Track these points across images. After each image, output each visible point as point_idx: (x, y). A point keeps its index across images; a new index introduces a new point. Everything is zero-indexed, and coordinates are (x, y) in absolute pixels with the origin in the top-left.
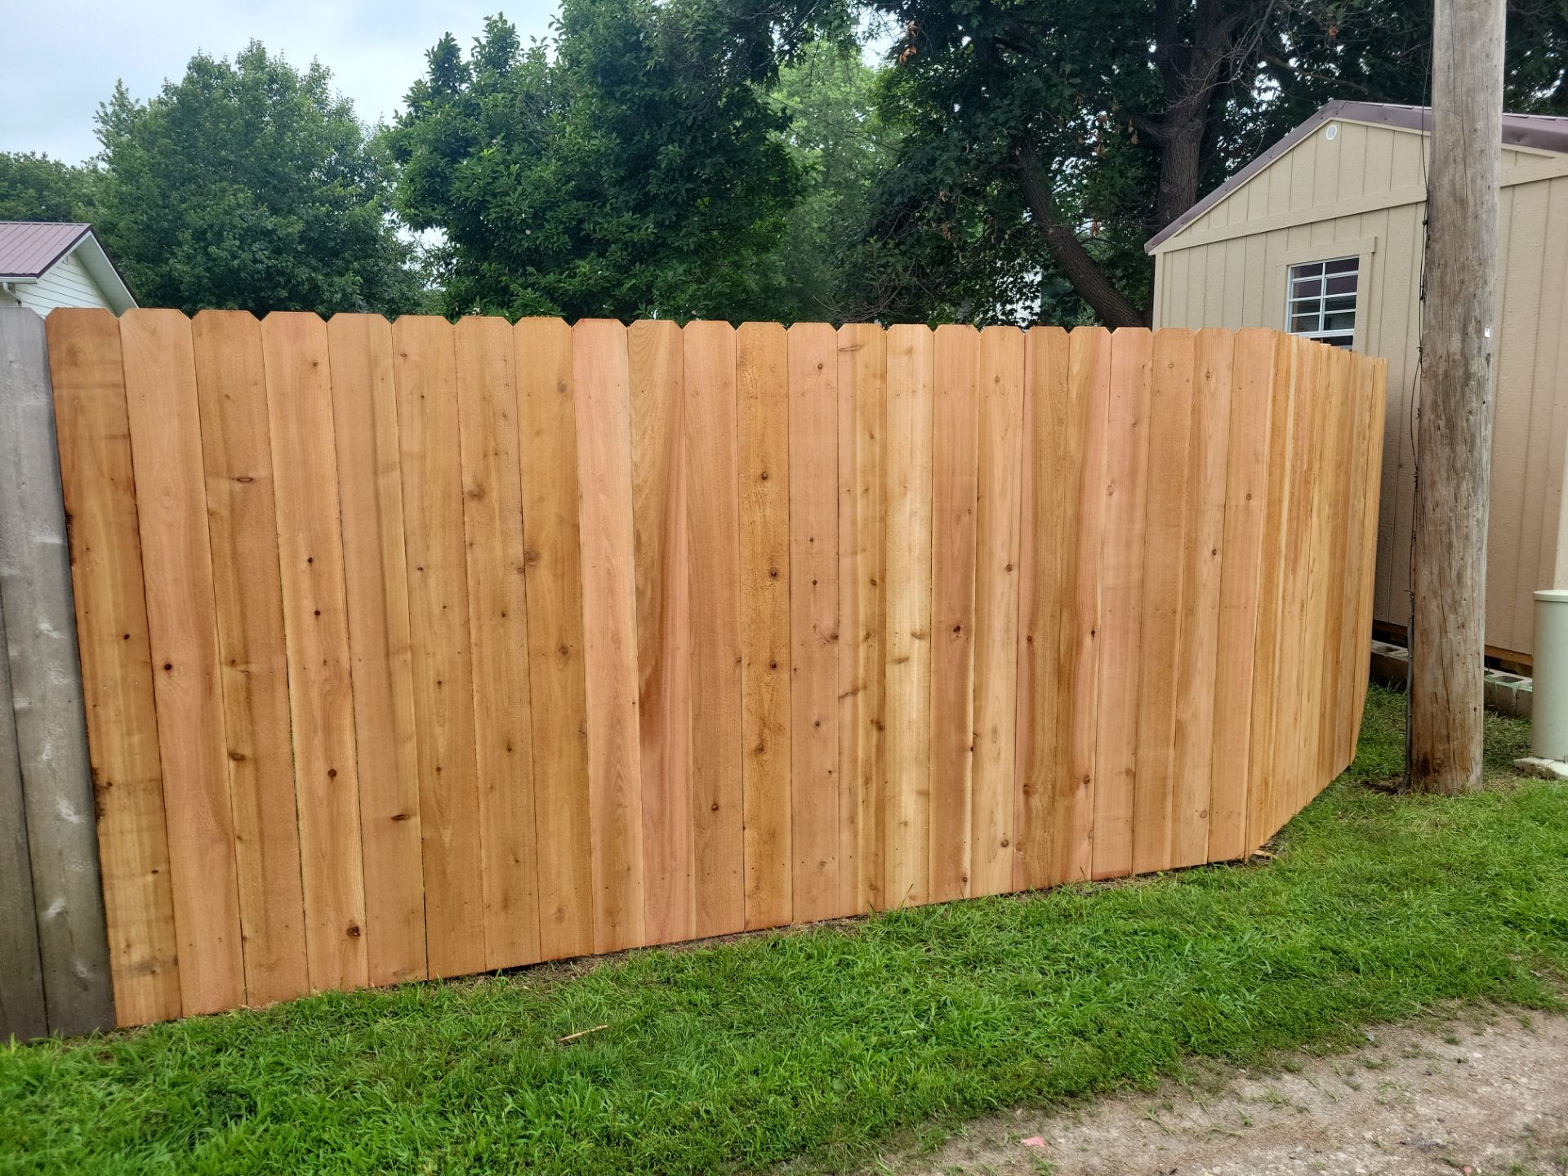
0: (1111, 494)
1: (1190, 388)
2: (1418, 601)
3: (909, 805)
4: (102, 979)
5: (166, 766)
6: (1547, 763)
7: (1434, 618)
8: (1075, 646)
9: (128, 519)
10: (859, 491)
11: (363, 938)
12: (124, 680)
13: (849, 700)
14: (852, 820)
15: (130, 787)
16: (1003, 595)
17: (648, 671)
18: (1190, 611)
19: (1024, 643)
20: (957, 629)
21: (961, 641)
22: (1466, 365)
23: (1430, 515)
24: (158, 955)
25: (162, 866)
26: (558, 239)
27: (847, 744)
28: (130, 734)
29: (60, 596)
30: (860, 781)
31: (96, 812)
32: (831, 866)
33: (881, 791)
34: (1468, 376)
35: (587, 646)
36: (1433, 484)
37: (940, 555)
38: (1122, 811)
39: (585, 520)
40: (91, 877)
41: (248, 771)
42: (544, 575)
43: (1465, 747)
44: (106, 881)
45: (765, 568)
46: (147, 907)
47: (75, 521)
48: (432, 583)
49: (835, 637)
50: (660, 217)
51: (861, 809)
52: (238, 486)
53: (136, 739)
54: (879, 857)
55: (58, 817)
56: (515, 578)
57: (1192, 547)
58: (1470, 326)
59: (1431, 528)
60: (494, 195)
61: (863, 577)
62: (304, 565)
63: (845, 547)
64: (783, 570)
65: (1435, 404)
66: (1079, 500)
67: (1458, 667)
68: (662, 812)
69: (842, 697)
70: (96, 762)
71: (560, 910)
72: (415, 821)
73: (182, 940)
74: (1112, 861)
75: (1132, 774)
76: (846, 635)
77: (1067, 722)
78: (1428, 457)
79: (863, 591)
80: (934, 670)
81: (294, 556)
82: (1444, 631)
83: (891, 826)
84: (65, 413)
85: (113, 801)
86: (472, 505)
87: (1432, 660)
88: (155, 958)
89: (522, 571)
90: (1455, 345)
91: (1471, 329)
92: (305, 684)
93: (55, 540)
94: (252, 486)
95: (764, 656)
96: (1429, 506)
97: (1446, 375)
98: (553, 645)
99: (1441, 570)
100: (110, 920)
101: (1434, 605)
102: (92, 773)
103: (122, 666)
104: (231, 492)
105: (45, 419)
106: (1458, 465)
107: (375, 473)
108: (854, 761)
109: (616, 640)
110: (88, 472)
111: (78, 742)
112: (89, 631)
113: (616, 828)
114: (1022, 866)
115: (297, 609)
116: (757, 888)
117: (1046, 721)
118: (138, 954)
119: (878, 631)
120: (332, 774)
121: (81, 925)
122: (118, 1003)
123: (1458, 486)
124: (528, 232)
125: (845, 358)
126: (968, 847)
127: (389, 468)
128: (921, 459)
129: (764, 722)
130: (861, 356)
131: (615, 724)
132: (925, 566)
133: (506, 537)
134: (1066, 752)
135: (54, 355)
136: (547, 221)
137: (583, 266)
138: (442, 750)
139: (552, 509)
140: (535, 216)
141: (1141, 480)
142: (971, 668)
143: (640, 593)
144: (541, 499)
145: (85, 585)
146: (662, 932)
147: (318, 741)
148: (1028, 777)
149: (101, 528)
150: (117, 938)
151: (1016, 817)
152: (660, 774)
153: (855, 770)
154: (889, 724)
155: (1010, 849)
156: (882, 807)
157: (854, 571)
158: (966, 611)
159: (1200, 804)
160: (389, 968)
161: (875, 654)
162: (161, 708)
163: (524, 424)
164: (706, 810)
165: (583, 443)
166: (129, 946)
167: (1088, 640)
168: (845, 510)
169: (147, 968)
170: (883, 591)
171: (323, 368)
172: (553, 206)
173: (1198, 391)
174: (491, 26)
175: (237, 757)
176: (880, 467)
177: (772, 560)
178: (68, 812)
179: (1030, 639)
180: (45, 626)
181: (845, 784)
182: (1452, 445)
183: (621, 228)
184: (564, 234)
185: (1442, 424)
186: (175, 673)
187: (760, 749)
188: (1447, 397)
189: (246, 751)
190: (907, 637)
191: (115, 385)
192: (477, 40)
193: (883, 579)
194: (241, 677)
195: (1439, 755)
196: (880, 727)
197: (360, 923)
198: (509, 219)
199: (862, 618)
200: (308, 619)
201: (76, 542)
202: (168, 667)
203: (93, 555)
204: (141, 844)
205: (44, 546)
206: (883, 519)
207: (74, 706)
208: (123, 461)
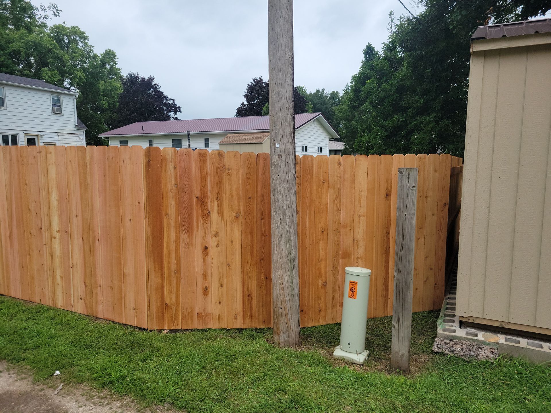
0: (100, 197)
3: (59, 279)
8: (94, 243)
10: (43, 190)
13: (45, 246)
14: (47, 279)
16: (76, 224)
17: (10, 230)
19: (81, 239)
20: (66, 232)
21: (67, 235)
27: (45, 258)
30: (48, 269)
32: (44, 291)
33: (53, 273)
38: (110, 299)
45: (27, 208)
49: (41, 229)
51: (49, 276)
54: (53, 292)
61: (46, 214)
68: (14, 265)
69: (43, 245)
74: (109, 315)
75: (111, 288)
76: (43, 228)
79: (46, 217)
80: (62, 242)
83: (56, 284)
108: (47, 263)
109: (5, 221)
113: (8, 266)
114: (85, 307)
119: (50, 228)
125: (39, 155)
126: (72, 296)
129: (30, 248)
130: (42, 154)
131: (6, 240)
141: (108, 194)
142: (70, 244)
146: (16, 295)
148: (85, 280)
151: (83, 291)
153: (47, 266)
154: (53, 256)
155: (82, 301)
156: (53, 278)
157: (44, 212)
158: (68, 227)
159: (133, 305)
161: (49, 235)
164: (21, 267)
167: (97, 242)
168: (41, 194)
170: (50, 218)
176: (47, 184)
177: (29, 206)
179: (83, 238)
181: (46, 269)
187: (30, 255)
190: (55, 232)
193: (50, 215)
196: (51, 256)
199: (46, 224)
206: (49, 198)
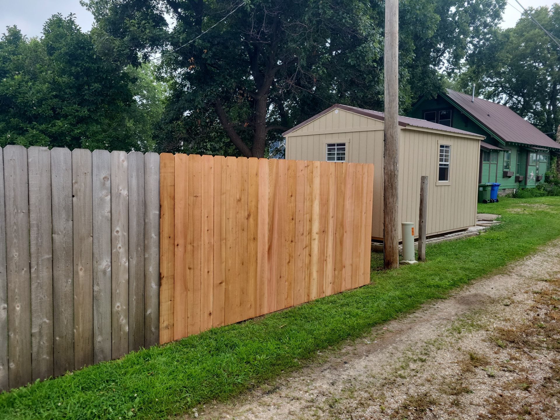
0: (349, 200)
1: (361, 176)
2: (386, 225)
3: (315, 275)
4: (157, 332)
5: (175, 272)
6: (407, 261)
7: (390, 229)
8: (343, 235)
9: (172, 207)
10: (308, 199)
11: (212, 316)
12: (169, 248)
13: (305, 249)
14: (305, 279)
15: (167, 277)
16: (331, 224)
17: (269, 244)
18: (361, 227)
19: (334, 234)
20: (324, 232)
21: (324, 235)
22: (394, 172)
23: (388, 205)
24: (170, 323)
25: (172, 299)
26: (48, 112)
27: (304, 260)
28: (168, 263)
29: (157, 227)
30: (306, 269)
31: (160, 285)
32: (301, 291)
33: (310, 272)
34: (395, 175)
35: (258, 237)
36: (389, 198)
37: (321, 214)
38: (350, 274)
39: (259, 206)
40: (157, 303)
41: (192, 271)
42: (251, 220)
43: (396, 258)
44: (160, 304)
45: (291, 218)
46: (168, 310)
47: (162, 207)
48: (230, 222)
49: (303, 234)
50: (89, 107)
51: (306, 276)
52: (195, 198)
53: (170, 264)
54: (309, 288)
55: (151, 287)
56: (246, 221)
57: (361, 212)
58: (395, 163)
59: (388, 208)
60: (20, 93)
61: (308, 220)
62: (206, 218)
63: (305, 213)
64: (294, 218)
65: (388, 181)
66: (344, 202)
67: (395, 239)
68: (271, 279)
69: (303, 249)
70: (161, 271)
71: (251, 306)
72: (224, 284)
73: (175, 319)
74: (349, 287)
75: (352, 265)
76: (305, 234)
77: (341, 254)
78: (387, 192)
79: (308, 223)
80: (320, 242)
81: (204, 216)
82: (392, 232)
83: (312, 280)
84: (162, 180)
85: (164, 281)
86: (239, 203)
87: (389, 238)
88: (169, 324)
89: (247, 219)
90: (392, 168)
91: (395, 165)
92: (204, 248)
93: (158, 212)
94: (198, 198)
95: (290, 239)
96: (388, 203)
97: (391, 174)
98: (252, 237)
99: (391, 217)
100: (160, 315)
101: (389, 226)
102: (160, 274)
103: (168, 245)
104: (193, 200)
105: (158, 181)
106: (394, 194)
107: (221, 195)
108: (305, 264)
109: (264, 236)
110: (165, 195)
111: (157, 266)
112: (162, 236)
113: (262, 283)
114: (333, 288)
115: (204, 229)
116: (287, 297)
117: (338, 253)
118: (165, 324)
119: (310, 232)
120: (208, 272)
121: (153, 316)
122: (160, 338)
123: (394, 199)
124: (35, 108)
125: (306, 168)
126: (324, 284)
127: (224, 194)
128: (318, 192)
129: (290, 256)
130: (309, 167)
131: (263, 256)
132: (318, 217)
133: (245, 210)
134: (341, 261)
135: (161, 165)
136: (44, 105)
137: (59, 123)
138: (230, 265)
139: (253, 204)
140: (38, 102)
141: (354, 196)
142: (326, 241)
143: (269, 224)
144: (252, 201)
145: (162, 224)
146: (270, 310)
147: (206, 264)
148: (335, 267)
149: (167, 209)
150: (162, 319)
151: (333, 276)
152: (271, 269)
153: (305, 266)
154: (312, 255)
155: (331, 284)
156: (310, 275)
157: (307, 218)
158: (325, 227)
159: (362, 272)
160: (216, 324)
161: (310, 238)
162: (176, 256)
163: (249, 184)
164: (279, 278)
165: (260, 187)
166: (164, 322)
167: (345, 233)
168: (305, 204)
169: (167, 327)
170: (311, 223)
171: (213, 169)
172: (46, 99)
173: (362, 177)
174: (10, 30)
175: (190, 269)
176: (311, 193)
177: (292, 216)
178: (153, 285)
179: (336, 234)
180: (153, 235)
181: (304, 269)
182: (392, 190)
183: (73, 111)
184: (50, 110)
185: (390, 185)
186: (179, 246)
187: (289, 262)
188: (391, 179)
189: (191, 266)
190: (315, 233)
191: (172, 173)
192: (4, 34)
193: (311, 220)
194: (192, 247)
195: (392, 260)
196: (310, 256)
197: (212, 312)
198: (28, 102)
199: (308, 229)
200: (206, 231)
201: (161, 213)
202: (178, 245)
203: (165, 216)
204: (169, 293)
205: (155, 214)
206: (312, 206)
207: (158, 256)
208: (173, 192)
